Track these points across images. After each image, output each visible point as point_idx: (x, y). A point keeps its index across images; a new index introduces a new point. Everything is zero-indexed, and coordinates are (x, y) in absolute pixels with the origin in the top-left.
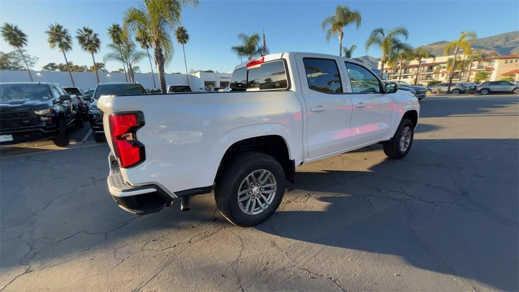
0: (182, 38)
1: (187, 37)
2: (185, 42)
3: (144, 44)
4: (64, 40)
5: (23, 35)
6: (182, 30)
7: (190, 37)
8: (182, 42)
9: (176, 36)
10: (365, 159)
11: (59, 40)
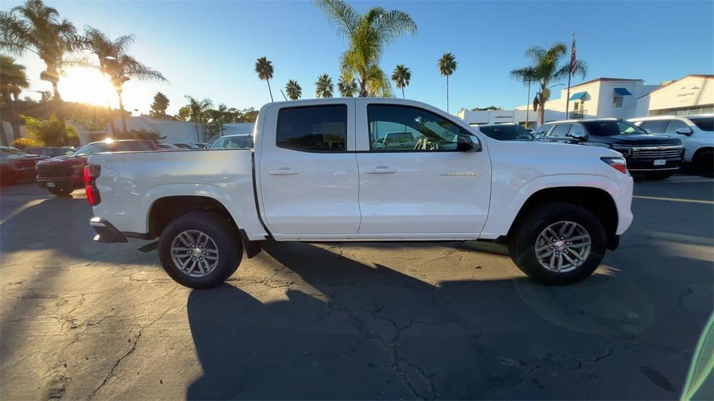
0: (448, 68)
1: (454, 66)
2: (451, 73)
3: (399, 82)
4: (328, 89)
5: (299, 88)
6: (447, 58)
7: (457, 65)
8: (446, 74)
9: (440, 66)
10: (480, 267)
11: (324, 89)
